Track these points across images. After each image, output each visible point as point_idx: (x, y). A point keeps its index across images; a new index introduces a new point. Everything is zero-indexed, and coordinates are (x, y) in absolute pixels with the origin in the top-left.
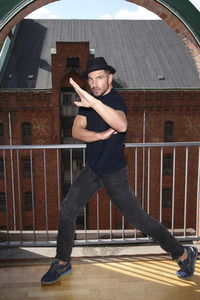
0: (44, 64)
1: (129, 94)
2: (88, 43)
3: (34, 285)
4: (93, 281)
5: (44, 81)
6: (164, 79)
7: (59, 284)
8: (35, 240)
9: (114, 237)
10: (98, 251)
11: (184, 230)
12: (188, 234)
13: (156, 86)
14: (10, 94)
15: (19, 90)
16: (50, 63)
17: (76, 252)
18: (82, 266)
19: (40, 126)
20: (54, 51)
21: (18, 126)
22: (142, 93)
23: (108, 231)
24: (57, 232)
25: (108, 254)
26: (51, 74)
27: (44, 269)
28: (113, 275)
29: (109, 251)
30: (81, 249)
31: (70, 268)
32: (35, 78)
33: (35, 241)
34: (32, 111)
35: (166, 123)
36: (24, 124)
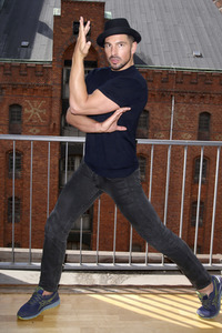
0: (43, 28)
1: (154, 73)
2: (104, 3)
3: (7, 319)
4: (86, 318)
5: (42, 50)
6: (201, 56)
7: (41, 319)
9: (118, 260)
10: (97, 279)
11: (209, 257)
12: (214, 261)
13: (190, 65)
15: (8, 60)
16: (51, 27)
17: (67, 279)
18: (73, 298)
19: (33, 110)
20: (57, 11)
22: (172, 74)
23: (111, 254)
24: (41, 251)
25: (109, 283)
26: (52, 41)
27: (24, 299)
28: (113, 310)
29: (111, 279)
30: (75, 274)
32: (30, 46)
33: (14, 262)
34: (24, 90)
35: (201, 114)
36: (12, 106)
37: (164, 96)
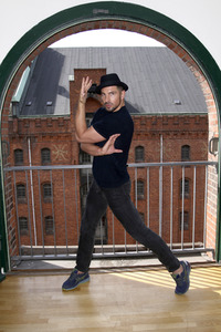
0: (62, 91)
1: (146, 118)
2: (105, 69)
4: (109, 288)
5: (62, 107)
6: (180, 104)
7: (78, 289)
8: (57, 254)
9: (128, 250)
10: (114, 263)
11: (192, 244)
13: (172, 111)
14: (29, 121)
15: (38, 116)
16: (68, 89)
17: (94, 264)
18: (99, 276)
19: (58, 151)
20: (72, 78)
21: (38, 152)
24: (77, 247)
26: (69, 100)
27: (65, 278)
28: (127, 282)
29: (124, 263)
30: (98, 262)
31: (88, 276)
32: (53, 105)
34: (51, 137)
35: (183, 147)
36: (43, 150)
37: (154, 135)
